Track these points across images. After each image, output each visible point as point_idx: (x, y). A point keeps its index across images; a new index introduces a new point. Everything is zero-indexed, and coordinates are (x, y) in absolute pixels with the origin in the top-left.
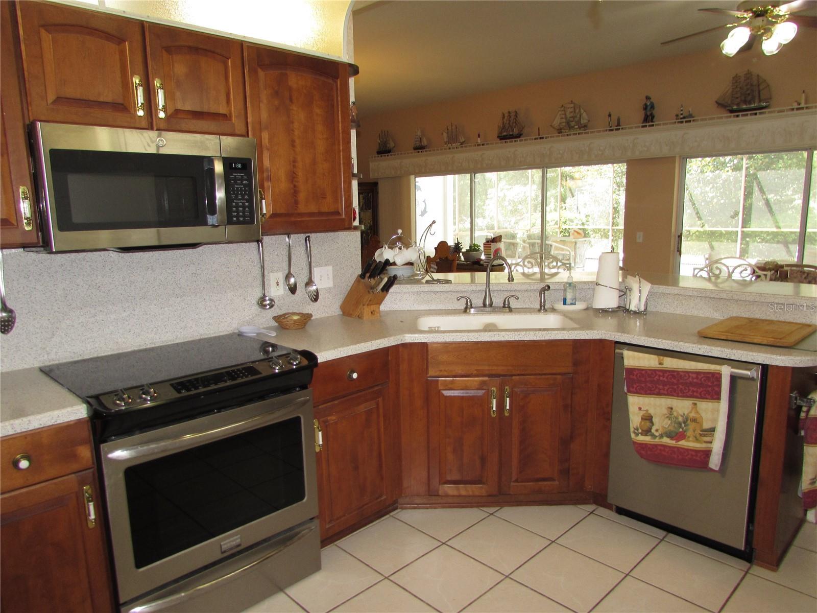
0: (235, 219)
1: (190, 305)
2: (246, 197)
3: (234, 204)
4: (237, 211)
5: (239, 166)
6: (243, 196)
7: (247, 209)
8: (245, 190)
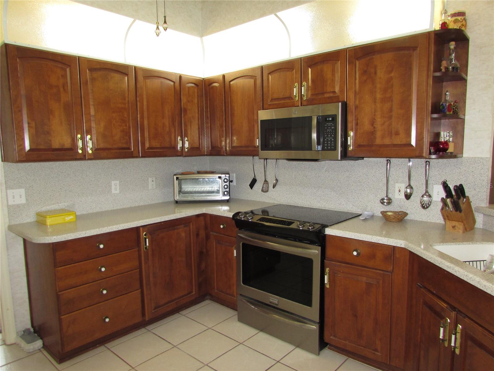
0: (326, 148)
1: (344, 192)
2: (333, 136)
3: (326, 140)
4: (327, 144)
5: (331, 119)
6: (331, 135)
7: (333, 142)
8: (332, 132)
